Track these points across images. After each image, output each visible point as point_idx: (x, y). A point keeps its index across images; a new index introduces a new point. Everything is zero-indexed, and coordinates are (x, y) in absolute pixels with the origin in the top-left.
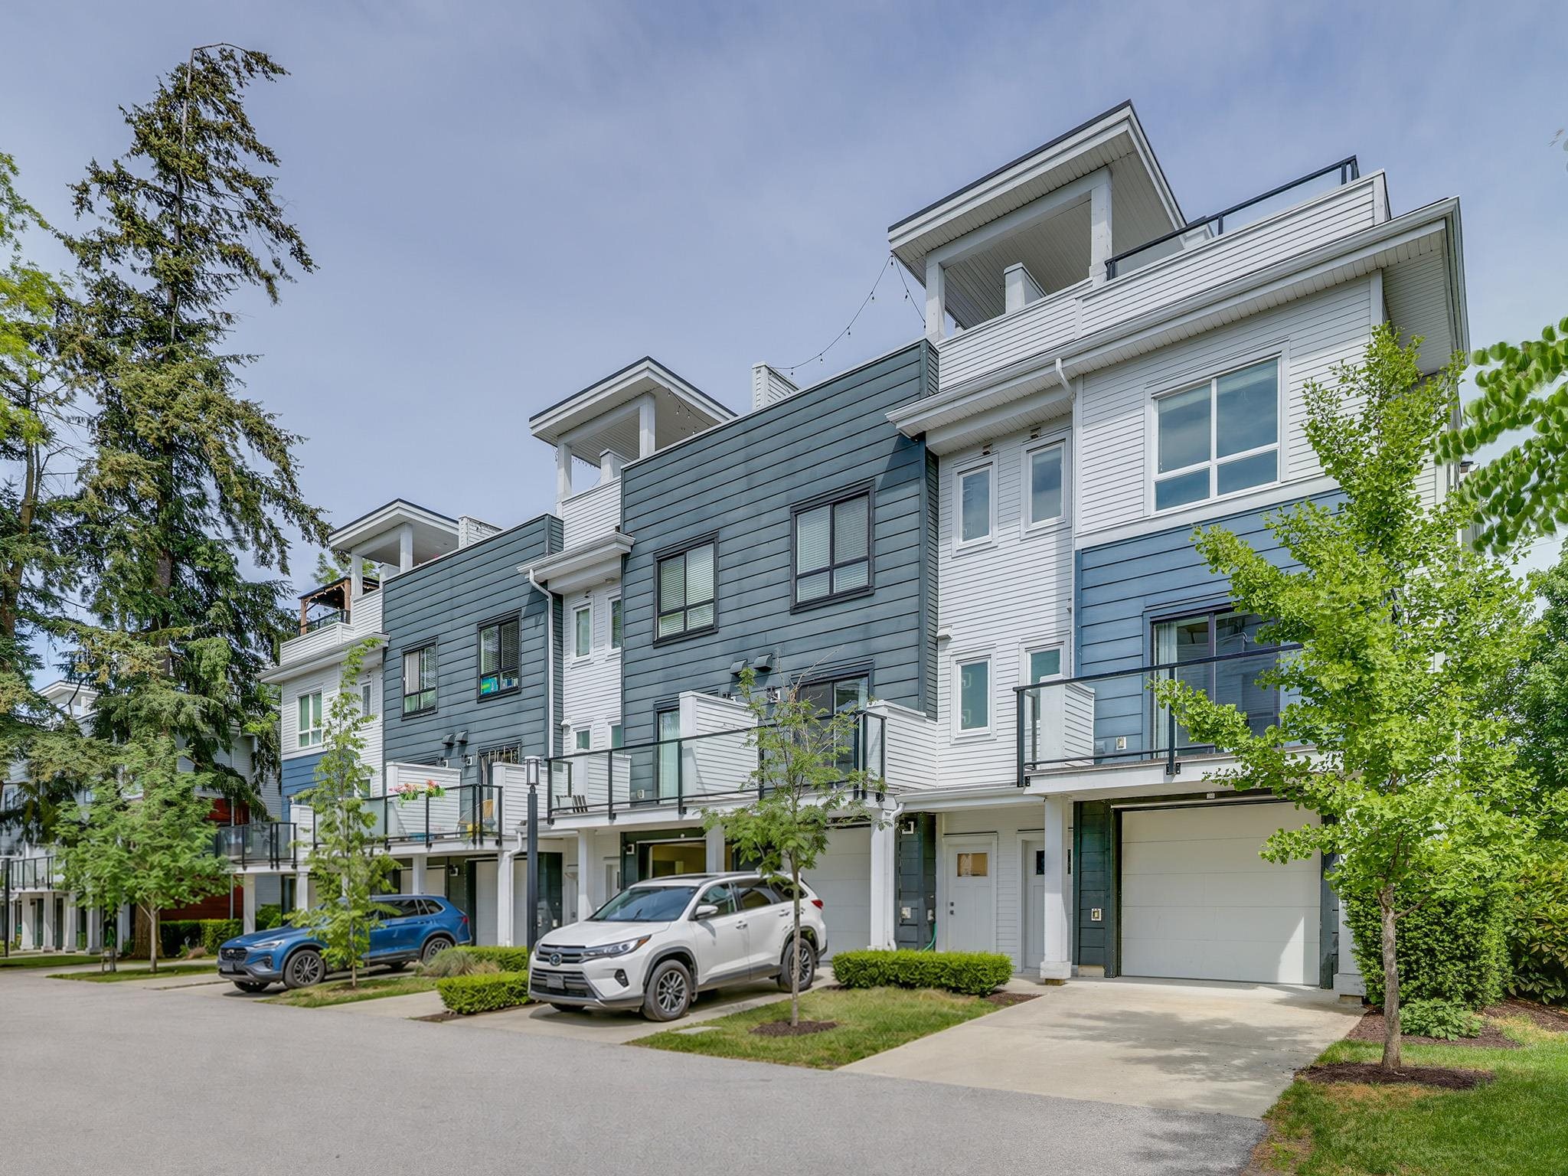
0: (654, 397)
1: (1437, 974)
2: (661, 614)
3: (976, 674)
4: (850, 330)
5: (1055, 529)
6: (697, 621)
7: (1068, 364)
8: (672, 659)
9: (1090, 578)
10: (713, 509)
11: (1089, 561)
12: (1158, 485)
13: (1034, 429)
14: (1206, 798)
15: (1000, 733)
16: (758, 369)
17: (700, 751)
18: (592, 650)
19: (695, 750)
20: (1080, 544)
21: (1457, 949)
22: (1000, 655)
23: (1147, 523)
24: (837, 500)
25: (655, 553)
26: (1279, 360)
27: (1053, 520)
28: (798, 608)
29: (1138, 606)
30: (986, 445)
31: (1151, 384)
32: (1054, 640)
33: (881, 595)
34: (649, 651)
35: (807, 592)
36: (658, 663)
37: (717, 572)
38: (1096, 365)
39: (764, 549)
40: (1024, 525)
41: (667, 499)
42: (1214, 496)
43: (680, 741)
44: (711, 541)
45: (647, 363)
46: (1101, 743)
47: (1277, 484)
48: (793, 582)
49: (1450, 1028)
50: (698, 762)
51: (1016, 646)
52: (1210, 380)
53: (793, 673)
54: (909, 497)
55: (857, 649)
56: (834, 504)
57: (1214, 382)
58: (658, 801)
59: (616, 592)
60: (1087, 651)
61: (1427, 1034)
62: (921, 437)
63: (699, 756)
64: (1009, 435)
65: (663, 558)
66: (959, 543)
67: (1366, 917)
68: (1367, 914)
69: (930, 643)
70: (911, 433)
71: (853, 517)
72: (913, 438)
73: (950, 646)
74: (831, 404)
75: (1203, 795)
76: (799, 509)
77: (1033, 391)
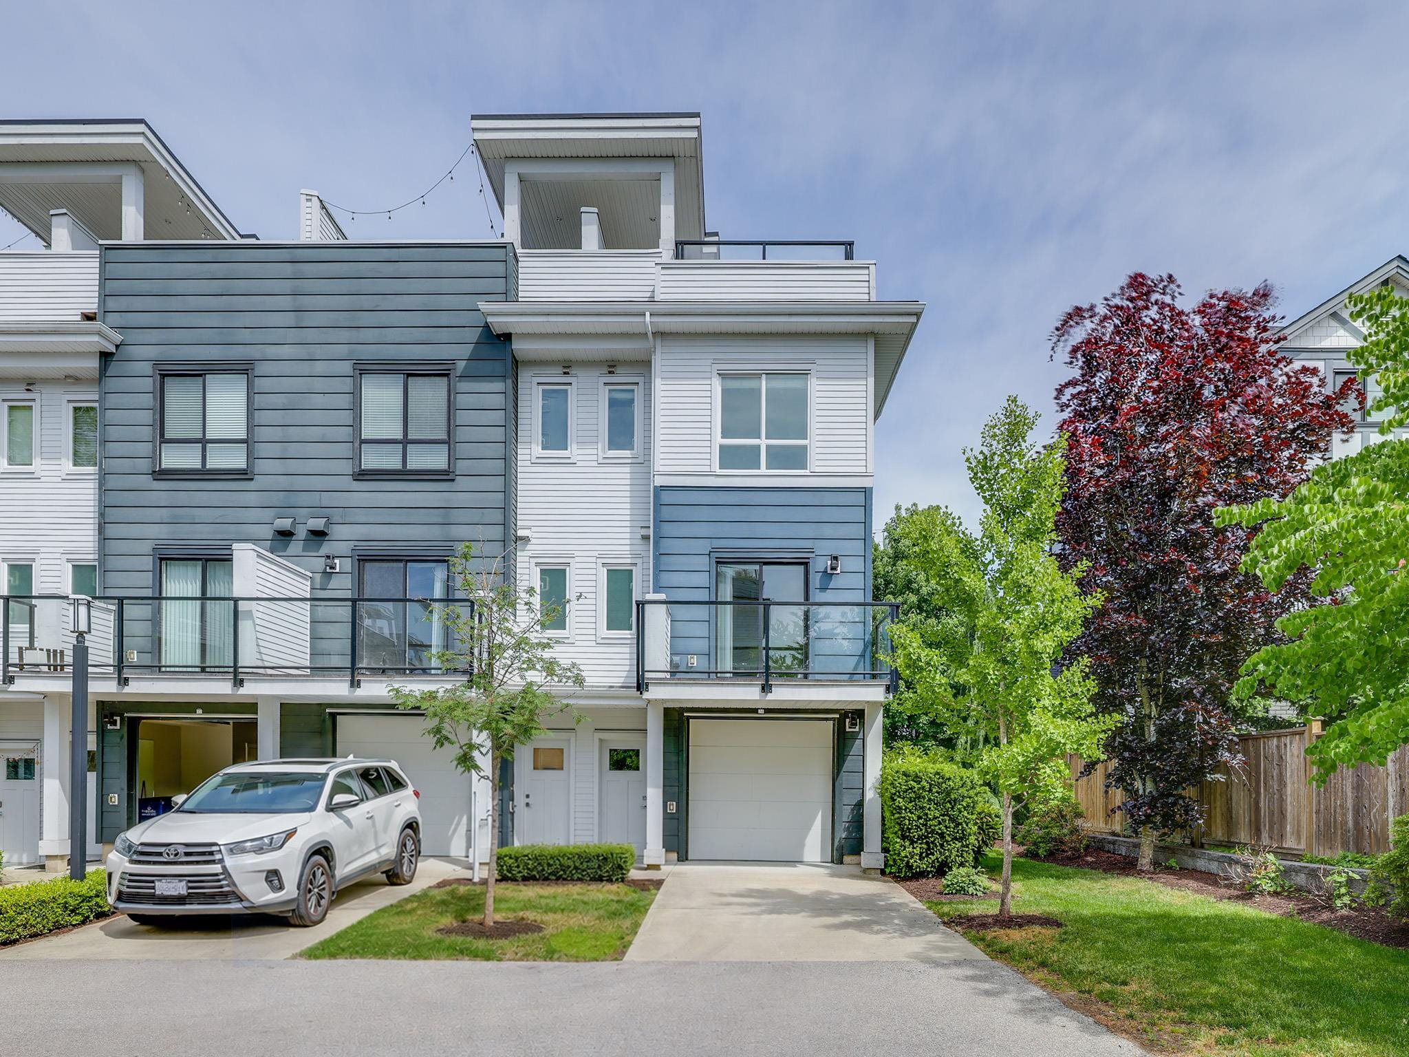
0: (143, 171)
1: (945, 850)
2: (164, 440)
3: (555, 579)
4: (425, 199)
5: (629, 461)
6: (220, 459)
7: (656, 319)
8: (182, 498)
9: (666, 513)
10: (246, 335)
11: (666, 497)
12: (721, 446)
13: (611, 366)
14: (757, 713)
15: (578, 638)
16: (309, 198)
17: (260, 615)
18: (37, 462)
19: (256, 614)
20: (659, 481)
21: (958, 832)
22: (579, 566)
23: (713, 478)
24: (411, 372)
25: (156, 363)
26: (809, 376)
27: (627, 453)
28: (362, 475)
29: (705, 546)
30: (567, 366)
31: (716, 361)
32: (629, 561)
33: (462, 483)
34: (146, 481)
35: (372, 459)
36: (164, 498)
37: (251, 410)
38: (674, 329)
39: (318, 400)
40: (601, 449)
41: (174, 303)
42: (763, 470)
43: (236, 600)
44: (245, 372)
45: (141, 128)
46: (677, 659)
47: (807, 472)
48: (357, 445)
49: (977, 887)
50: (258, 628)
51: (594, 560)
52: (761, 374)
53: (356, 543)
54: (490, 392)
55: (434, 533)
56: (409, 375)
57: (764, 376)
58: (160, 667)
59: (89, 396)
60: (664, 576)
61: (966, 893)
62: (507, 337)
63: (258, 621)
64: (589, 364)
65: (167, 373)
66: (537, 450)
67: (905, 810)
68: (906, 808)
69: (510, 540)
70: (497, 330)
71: (430, 395)
72: (499, 336)
73: (529, 547)
74: (404, 268)
75: (755, 711)
76: (364, 369)
77: (618, 331)
